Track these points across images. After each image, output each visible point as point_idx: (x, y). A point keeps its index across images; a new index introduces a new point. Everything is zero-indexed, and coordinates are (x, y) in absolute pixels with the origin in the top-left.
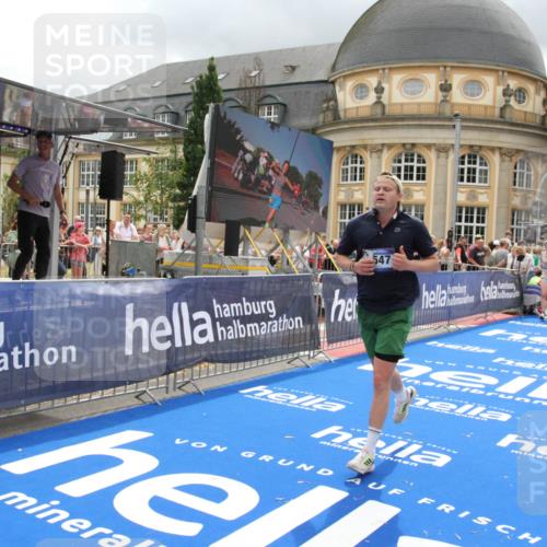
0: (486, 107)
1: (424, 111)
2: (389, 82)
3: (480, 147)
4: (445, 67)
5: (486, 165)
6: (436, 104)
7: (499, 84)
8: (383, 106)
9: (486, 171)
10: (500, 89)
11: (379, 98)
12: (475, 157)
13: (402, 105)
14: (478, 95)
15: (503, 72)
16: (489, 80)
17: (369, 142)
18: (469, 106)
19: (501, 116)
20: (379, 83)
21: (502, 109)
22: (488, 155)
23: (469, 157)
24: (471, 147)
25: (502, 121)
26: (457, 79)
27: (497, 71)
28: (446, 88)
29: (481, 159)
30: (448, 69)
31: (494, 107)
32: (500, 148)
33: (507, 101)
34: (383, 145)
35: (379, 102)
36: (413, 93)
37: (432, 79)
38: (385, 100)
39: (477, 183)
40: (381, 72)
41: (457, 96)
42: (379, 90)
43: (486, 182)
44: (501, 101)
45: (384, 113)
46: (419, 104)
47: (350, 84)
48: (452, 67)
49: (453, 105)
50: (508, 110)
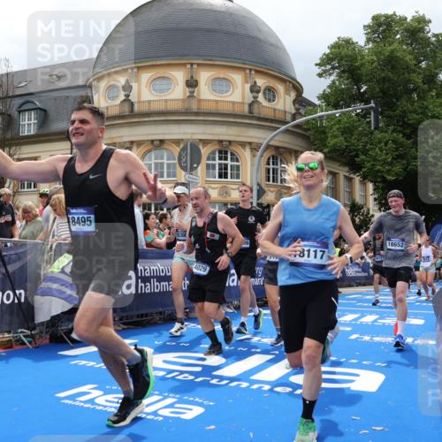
0: (233, 103)
1: (171, 107)
2: (138, 81)
3: (230, 142)
4: (192, 64)
5: (237, 161)
6: (183, 100)
7: (247, 82)
8: (132, 104)
9: (238, 167)
10: (248, 86)
11: (127, 96)
12: (226, 153)
13: (149, 102)
14: (227, 91)
15: (250, 70)
16: (237, 78)
17: (117, 140)
18: (217, 102)
19: (250, 112)
20: (127, 81)
21: (251, 105)
22: (238, 150)
23: (220, 152)
24: (221, 142)
25: (251, 116)
26: (204, 76)
27: (244, 69)
28: (192, 84)
29: (232, 154)
30: (195, 66)
31: (243, 103)
32: (250, 143)
33: (255, 98)
34: (132, 142)
35: (127, 100)
36: (161, 91)
37: (179, 76)
38: (133, 98)
39: (229, 179)
40: (130, 71)
41: (205, 92)
42: (127, 88)
43: (238, 177)
44: (249, 98)
45: (132, 110)
46: (166, 101)
47: (103, 85)
48: (198, 65)
49: (200, 101)
50: (256, 106)
